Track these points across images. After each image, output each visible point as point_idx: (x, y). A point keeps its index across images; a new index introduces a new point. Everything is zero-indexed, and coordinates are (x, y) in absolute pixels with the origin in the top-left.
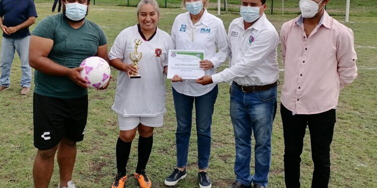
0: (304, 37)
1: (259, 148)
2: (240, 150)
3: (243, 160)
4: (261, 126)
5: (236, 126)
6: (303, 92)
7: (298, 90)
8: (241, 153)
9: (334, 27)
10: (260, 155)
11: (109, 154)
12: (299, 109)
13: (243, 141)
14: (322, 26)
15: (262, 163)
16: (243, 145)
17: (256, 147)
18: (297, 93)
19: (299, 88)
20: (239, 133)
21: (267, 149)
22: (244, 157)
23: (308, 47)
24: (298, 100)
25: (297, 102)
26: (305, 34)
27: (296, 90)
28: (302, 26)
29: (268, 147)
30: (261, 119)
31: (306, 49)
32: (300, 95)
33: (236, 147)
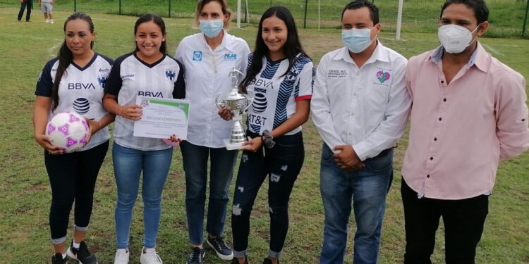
0: (442, 82)
1: (364, 237)
2: (332, 239)
3: (335, 251)
4: (370, 208)
5: (329, 205)
6: (436, 165)
7: (430, 161)
8: (333, 242)
9: (492, 70)
10: (363, 248)
11: (102, 232)
12: (428, 190)
13: (336, 226)
14: (474, 66)
15: (364, 259)
16: (337, 231)
17: (357, 236)
18: (427, 166)
19: (432, 159)
20: (332, 215)
21: (375, 239)
22: (337, 248)
23: (447, 98)
24: (428, 176)
25: (427, 179)
26: (443, 77)
27: (426, 161)
28: (440, 64)
29: (376, 237)
30: (371, 198)
31: (445, 100)
32: (431, 170)
33: (325, 234)
